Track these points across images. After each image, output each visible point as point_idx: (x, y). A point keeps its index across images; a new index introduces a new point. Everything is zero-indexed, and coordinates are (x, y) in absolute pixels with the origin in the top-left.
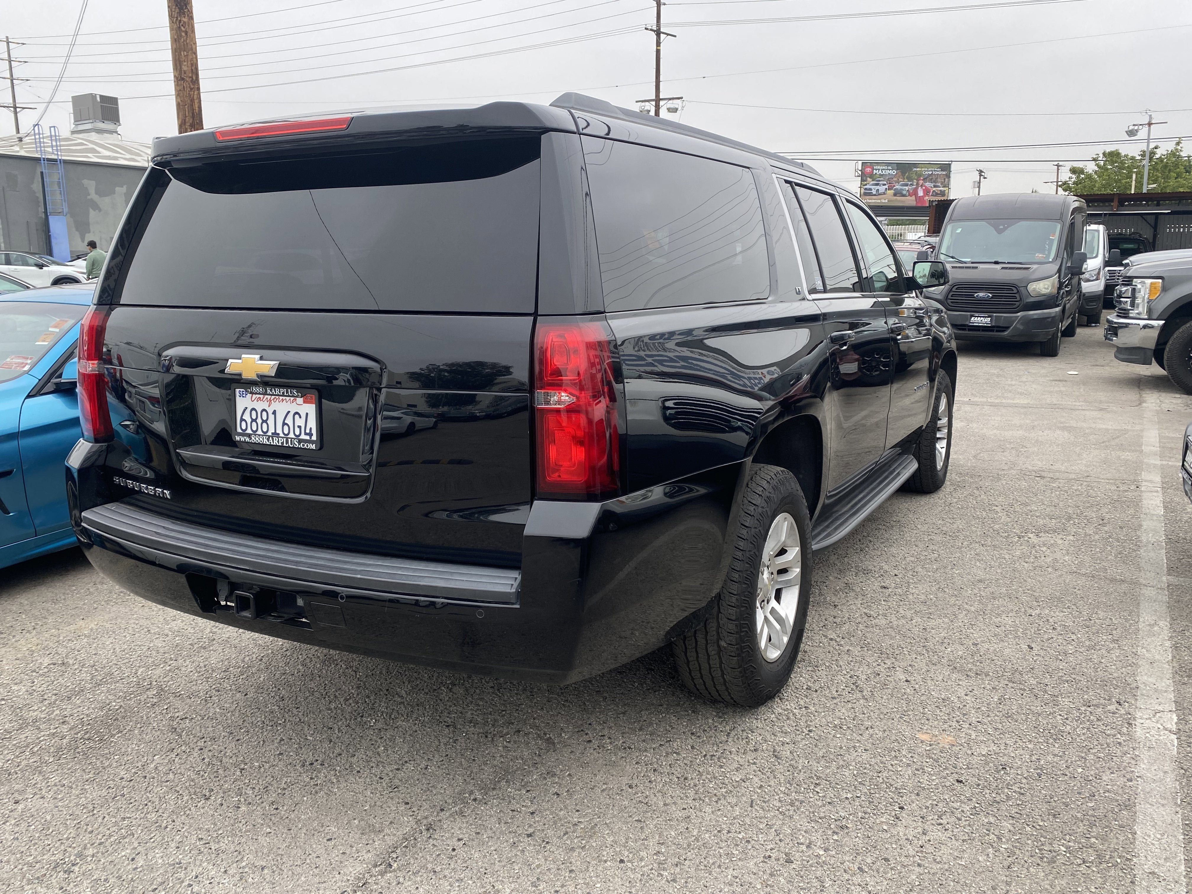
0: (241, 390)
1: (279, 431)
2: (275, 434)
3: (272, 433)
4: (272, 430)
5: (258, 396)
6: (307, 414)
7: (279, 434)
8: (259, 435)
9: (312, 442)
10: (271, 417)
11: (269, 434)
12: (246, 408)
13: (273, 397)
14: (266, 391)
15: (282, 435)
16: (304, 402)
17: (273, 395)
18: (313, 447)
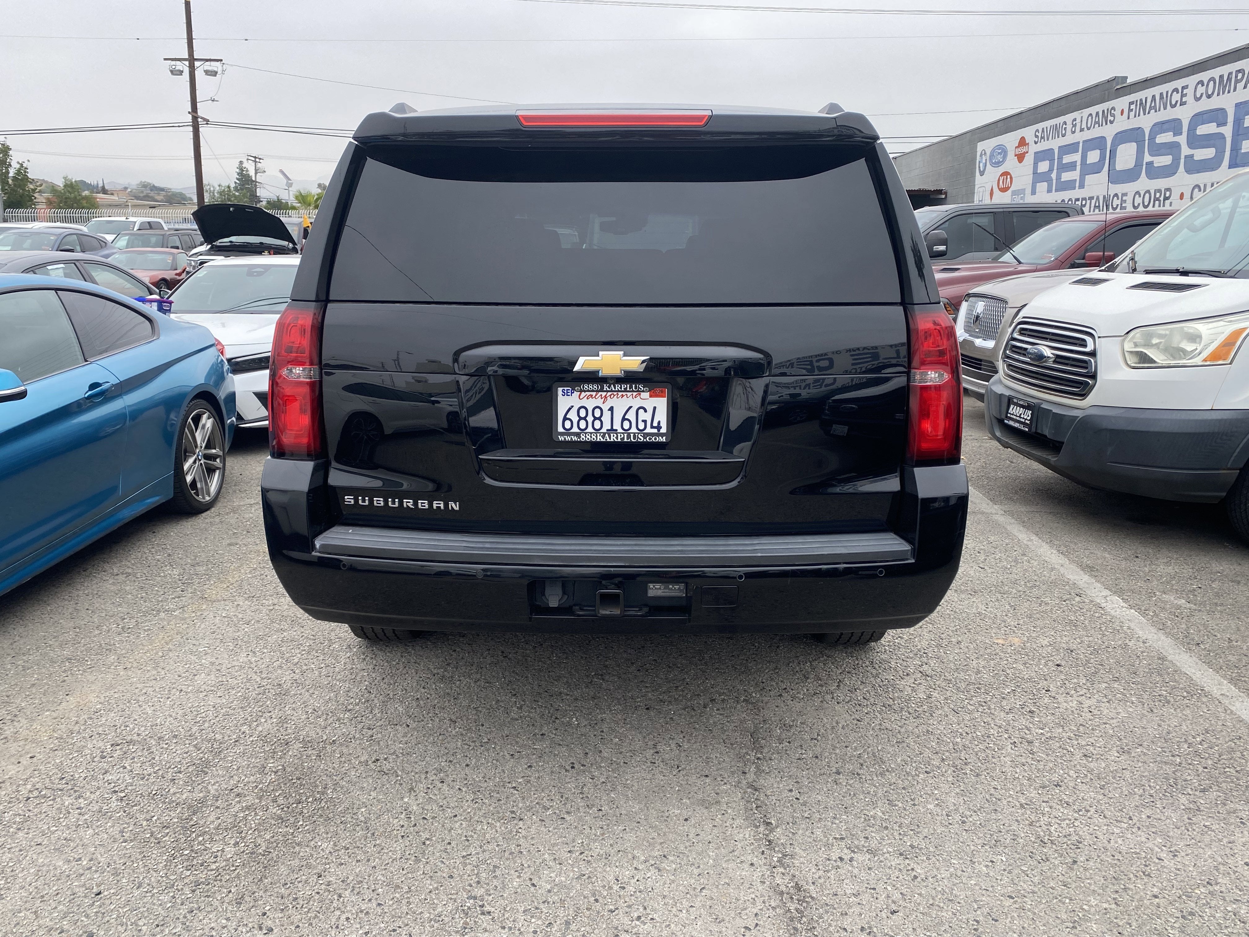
0: (566, 388)
1: (617, 426)
2: (612, 430)
3: (608, 430)
4: (607, 426)
5: (588, 393)
7: (616, 430)
8: (591, 433)
9: (662, 435)
11: (604, 430)
12: (572, 407)
13: (609, 393)
14: (602, 387)
15: (620, 430)
16: (651, 396)
17: (612, 391)
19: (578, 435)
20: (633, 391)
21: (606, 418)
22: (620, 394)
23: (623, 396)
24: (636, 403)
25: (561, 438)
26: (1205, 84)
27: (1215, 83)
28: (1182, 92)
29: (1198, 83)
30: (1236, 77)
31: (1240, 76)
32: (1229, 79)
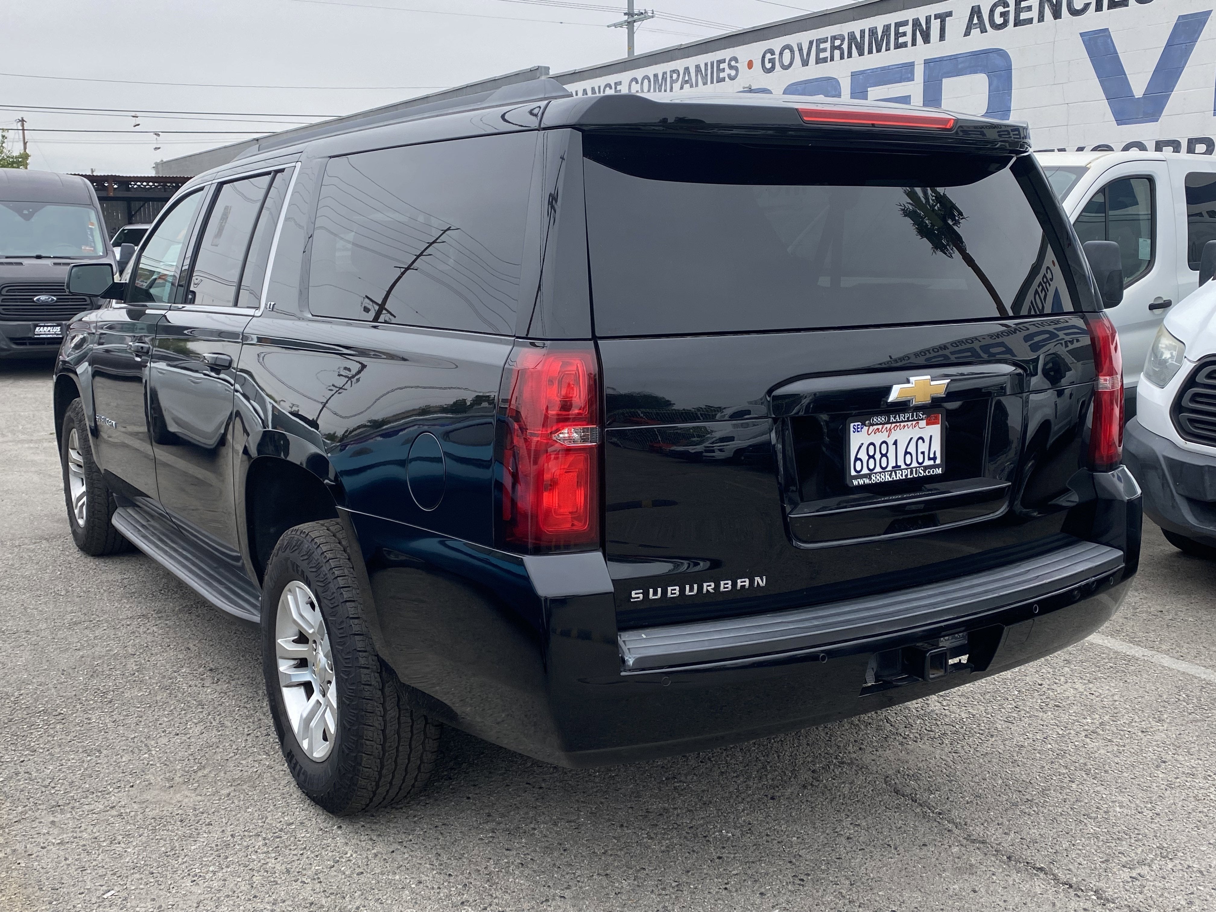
0: (856, 424)
1: (901, 463)
2: (897, 467)
3: (893, 467)
4: (892, 464)
5: (876, 427)
6: (931, 437)
7: (900, 466)
8: (880, 473)
9: (937, 466)
10: (892, 448)
12: (862, 444)
15: (903, 466)
16: (928, 424)
18: (939, 471)
19: (868, 476)
20: (914, 420)
21: (891, 455)
22: (902, 424)
23: (904, 426)
24: (915, 433)
25: (855, 483)
26: (640, 82)
27: (649, 81)
28: (616, 88)
29: (632, 80)
30: (671, 77)
31: (675, 76)
32: (664, 78)
